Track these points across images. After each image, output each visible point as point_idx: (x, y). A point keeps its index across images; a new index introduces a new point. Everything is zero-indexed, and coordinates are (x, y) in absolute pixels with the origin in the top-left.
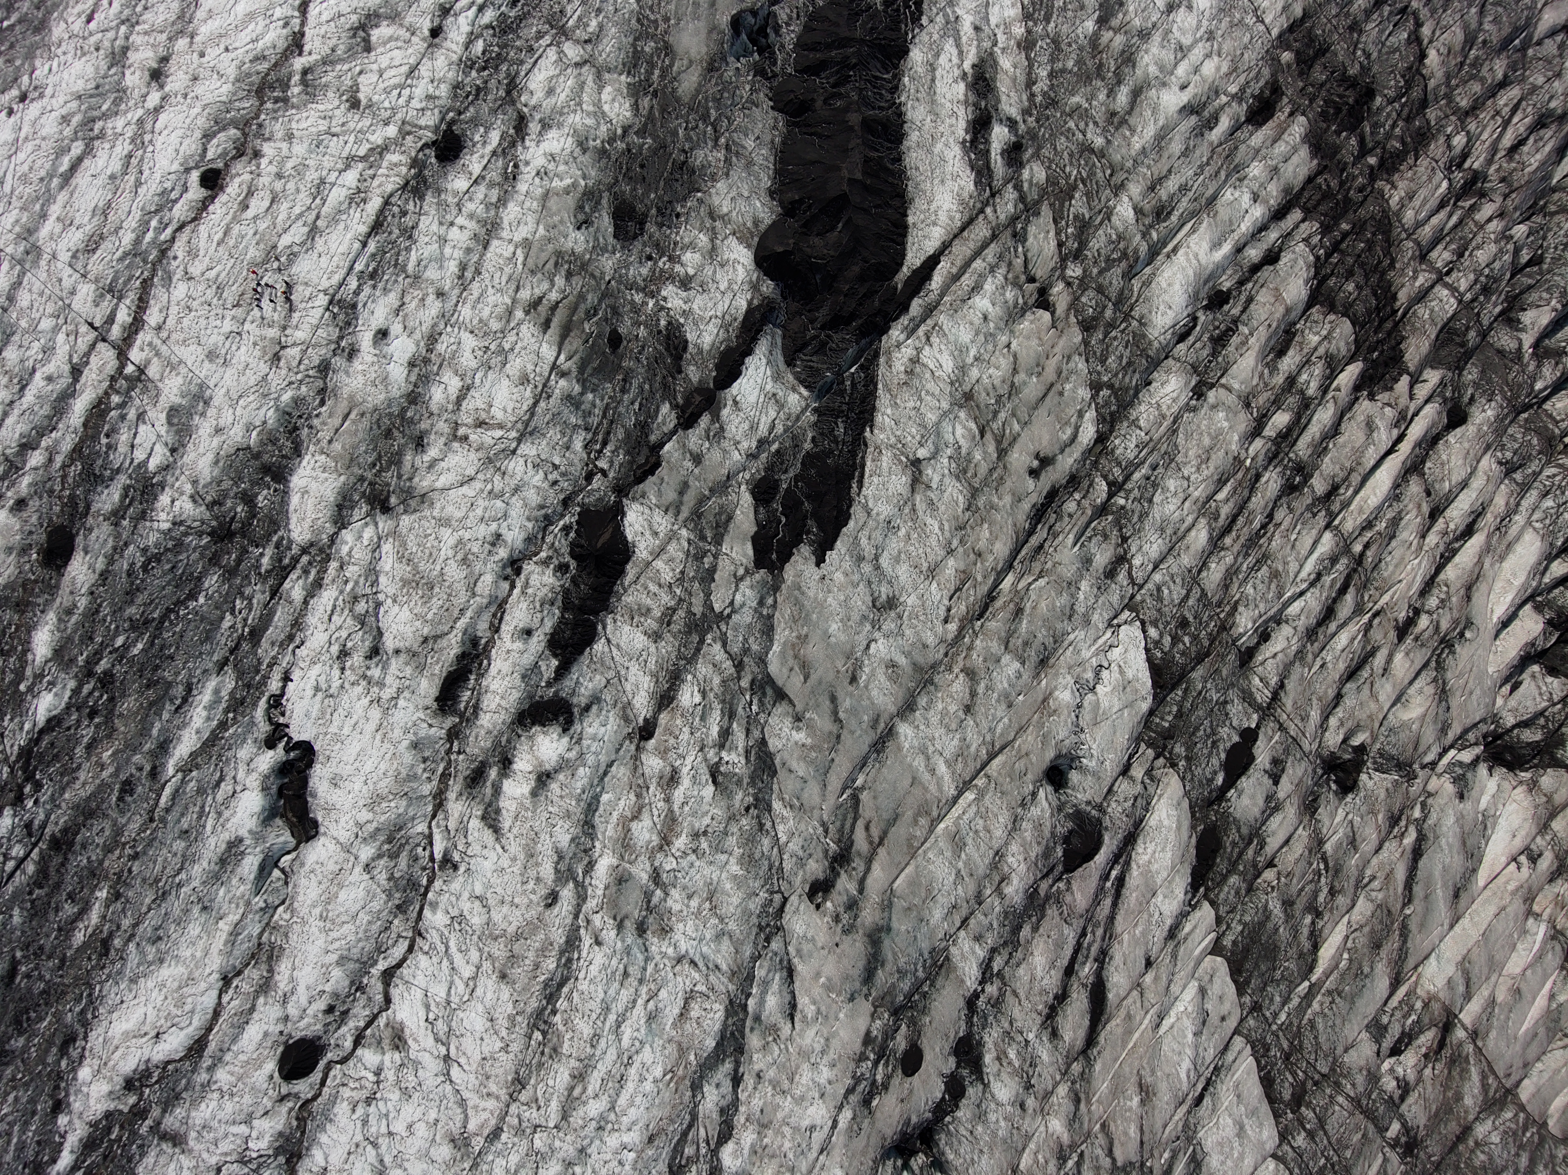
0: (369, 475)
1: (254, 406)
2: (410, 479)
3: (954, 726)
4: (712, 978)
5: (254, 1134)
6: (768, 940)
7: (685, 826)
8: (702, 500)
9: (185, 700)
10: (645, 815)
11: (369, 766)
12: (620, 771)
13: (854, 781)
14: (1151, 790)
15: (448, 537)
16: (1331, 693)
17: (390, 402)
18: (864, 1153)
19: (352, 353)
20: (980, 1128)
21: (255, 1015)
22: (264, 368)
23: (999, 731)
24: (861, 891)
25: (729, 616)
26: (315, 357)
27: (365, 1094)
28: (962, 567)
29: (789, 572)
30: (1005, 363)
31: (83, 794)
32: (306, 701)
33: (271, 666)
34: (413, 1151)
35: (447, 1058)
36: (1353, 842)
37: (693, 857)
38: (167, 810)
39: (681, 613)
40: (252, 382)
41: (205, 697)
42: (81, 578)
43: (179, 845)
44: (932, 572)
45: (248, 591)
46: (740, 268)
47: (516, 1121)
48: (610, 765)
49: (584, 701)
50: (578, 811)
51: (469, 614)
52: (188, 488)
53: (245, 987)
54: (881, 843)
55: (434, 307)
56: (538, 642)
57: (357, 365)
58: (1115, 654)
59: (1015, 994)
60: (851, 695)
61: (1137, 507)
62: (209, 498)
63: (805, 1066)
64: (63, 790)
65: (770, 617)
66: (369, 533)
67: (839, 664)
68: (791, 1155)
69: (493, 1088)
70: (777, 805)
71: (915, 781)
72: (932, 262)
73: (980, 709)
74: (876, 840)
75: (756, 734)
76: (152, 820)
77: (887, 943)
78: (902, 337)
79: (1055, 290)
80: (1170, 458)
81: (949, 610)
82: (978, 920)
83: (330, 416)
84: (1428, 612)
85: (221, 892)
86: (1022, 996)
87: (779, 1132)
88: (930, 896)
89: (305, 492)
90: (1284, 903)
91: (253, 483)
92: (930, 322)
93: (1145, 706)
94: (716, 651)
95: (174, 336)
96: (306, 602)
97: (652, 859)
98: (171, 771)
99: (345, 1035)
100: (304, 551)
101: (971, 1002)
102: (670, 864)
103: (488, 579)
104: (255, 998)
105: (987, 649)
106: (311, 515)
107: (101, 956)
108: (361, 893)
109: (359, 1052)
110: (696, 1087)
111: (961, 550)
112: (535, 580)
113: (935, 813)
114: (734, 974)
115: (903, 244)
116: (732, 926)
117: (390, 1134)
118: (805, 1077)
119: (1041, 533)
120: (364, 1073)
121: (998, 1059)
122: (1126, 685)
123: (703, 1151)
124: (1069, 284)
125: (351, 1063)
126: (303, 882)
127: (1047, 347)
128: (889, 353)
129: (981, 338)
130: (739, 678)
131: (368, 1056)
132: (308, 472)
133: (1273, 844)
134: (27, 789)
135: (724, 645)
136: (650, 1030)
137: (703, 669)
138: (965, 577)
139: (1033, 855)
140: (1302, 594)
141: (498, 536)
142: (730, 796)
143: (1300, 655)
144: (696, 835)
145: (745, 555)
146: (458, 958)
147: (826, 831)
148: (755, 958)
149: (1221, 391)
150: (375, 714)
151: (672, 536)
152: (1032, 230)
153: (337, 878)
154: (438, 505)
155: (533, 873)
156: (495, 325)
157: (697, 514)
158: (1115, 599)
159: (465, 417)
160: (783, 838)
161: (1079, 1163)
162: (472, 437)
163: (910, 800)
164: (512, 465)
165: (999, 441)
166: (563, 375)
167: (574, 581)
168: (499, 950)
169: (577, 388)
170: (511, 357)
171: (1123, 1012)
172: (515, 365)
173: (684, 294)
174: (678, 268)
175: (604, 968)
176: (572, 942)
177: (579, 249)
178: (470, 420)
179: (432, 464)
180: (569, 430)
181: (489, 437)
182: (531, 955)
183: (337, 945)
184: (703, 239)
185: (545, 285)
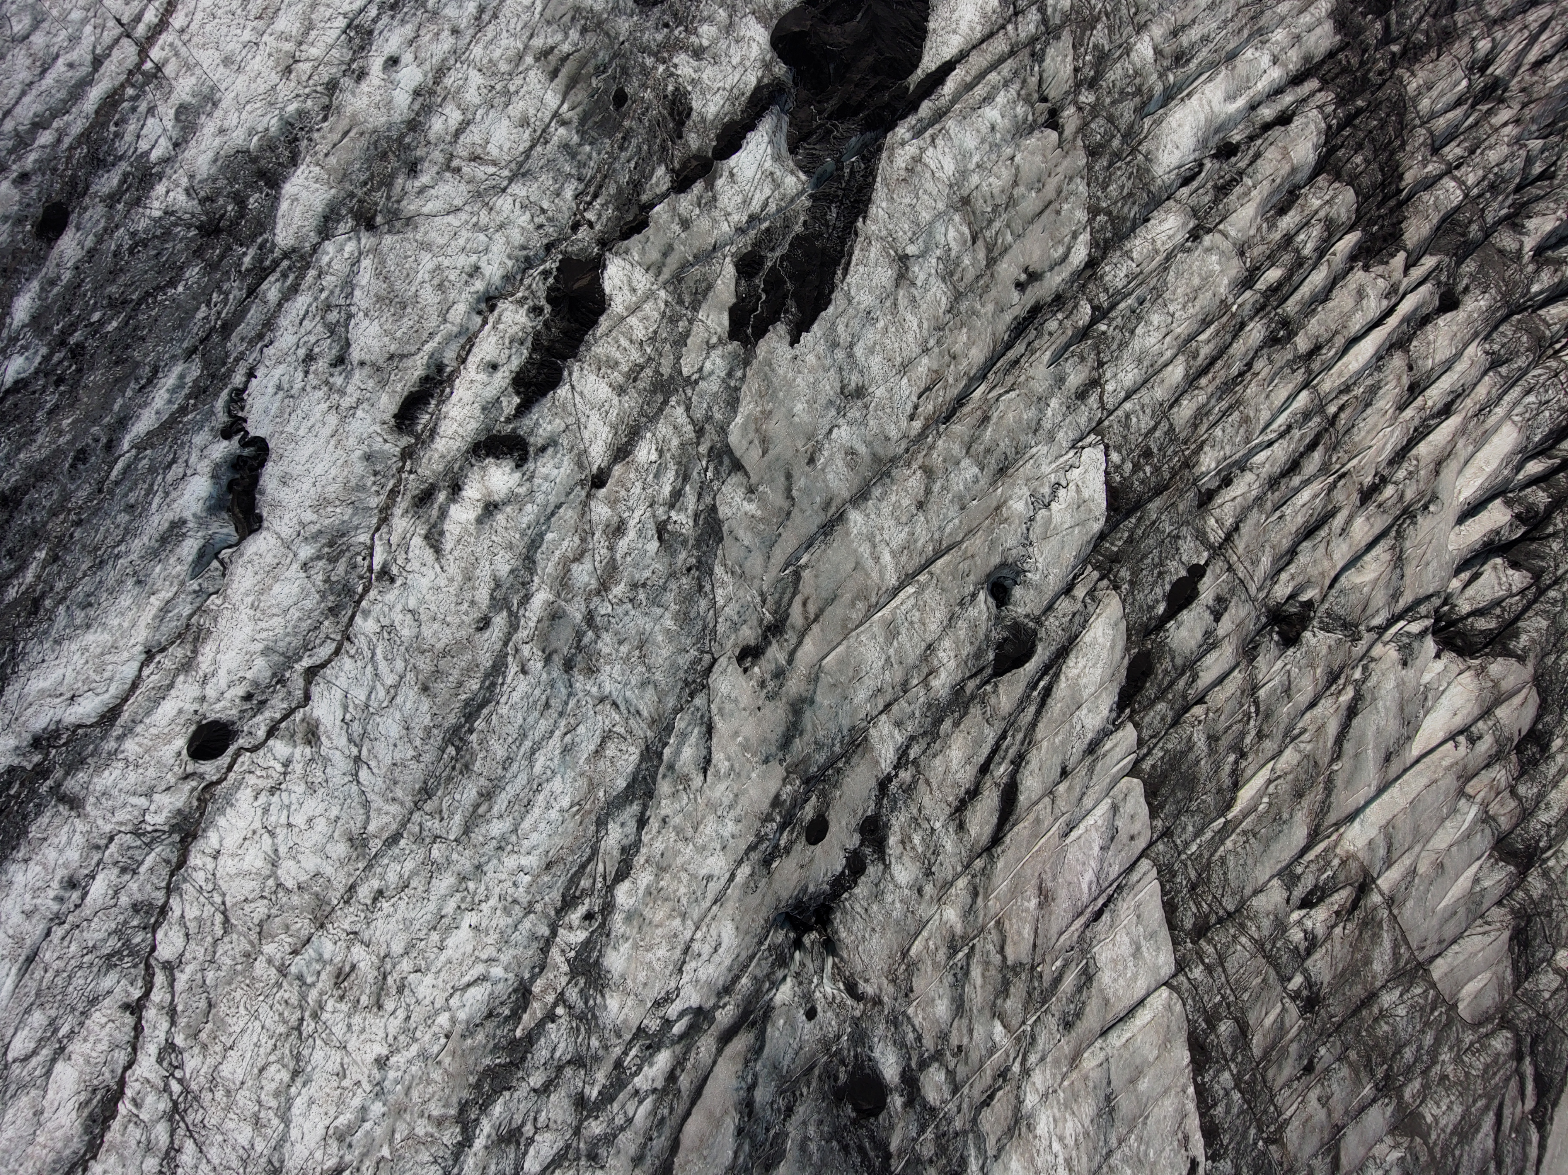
0: (359, 192)
1: (259, 112)
2: (399, 202)
3: (904, 519)
4: (632, 722)
5: (153, 808)
6: (692, 695)
7: (625, 576)
8: (685, 266)
9: (150, 381)
10: (587, 559)
11: (319, 469)
12: (568, 514)
13: (798, 559)
14: (1091, 609)
15: (428, 262)
16: (1286, 544)
17: (390, 126)
18: (757, 910)
19: (361, 75)
20: (875, 907)
21: (173, 692)
22: (274, 78)
23: (948, 530)
24: (790, 661)
25: (696, 382)
26: (326, 74)
27: (270, 783)
28: (935, 367)
29: (762, 348)
30: (1006, 174)
31: (37, 456)
32: (266, 398)
33: (237, 360)
34: (309, 844)
35: (357, 759)
36: (1287, 691)
37: (629, 606)
38: (117, 483)
39: (649, 372)
40: (261, 90)
41: (171, 380)
42: (69, 253)
43: (123, 518)
44: (905, 368)
45: (226, 286)
46: (754, 46)
47: (417, 829)
48: (558, 506)
49: (540, 442)
50: (521, 545)
51: (438, 339)
52: (185, 181)
53: (167, 664)
54: (816, 619)
55: (447, 42)
56: (502, 378)
57: (364, 87)
58: (1075, 474)
59: (928, 783)
60: (807, 476)
61: (1118, 335)
62: (202, 194)
63: (711, 818)
64: (19, 450)
65: (737, 389)
66: (350, 247)
67: (799, 444)
68: (684, 901)
69: (399, 793)
70: (718, 570)
71: (858, 566)
72: (948, 68)
73: (933, 507)
74: (812, 616)
75: (708, 499)
76: (100, 491)
77: (808, 715)
78: (908, 136)
79: (1066, 113)
80: (1158, 293)
81: (916, 407)
82: (901, 708)
83: (331, 131)
84: (1396, 483)
85: (158, 569)
86: (935, 785)
87: (675, 877)
88: (857, 677)
89: (295, 199)
90: (1209, 737)
91: (247, 185)
92: (937, 126)
93: (1096, 527)
94: (679, 413)
96: (280, 305)
97: (588, 601)
98: (126, 446)
99: (260, 724)
100: (286, 255)
101: (883, 785)
102: (604, 609)
103: (461, 308)
104: (175, 676)
105: (949, 450)
106: (297, 222)
107: (30, 614)
108: (295, 589)
109: (271, 742)
110: (601, 823)
111: (936, 350)
112: (508, 317)
113: (873, 600)
114: (653, 721)
115: (921, 47)
116: (658, 676)
117: (289, 825)
118: (710, 828)
119: (1019, 348)
120: (272, 763)
121: (902, 842)
122: (1080, 504)
123: (599, 886)
124: (1080, 109)
125: (261, 752)
126: (240, 570)
127: (1050, 165)
128: (892, 149)
129: (986, 146)
130: (698, 444)
131: (279, 747)
132: (301, 181)
133: (1206, 678)
135: (688, 409)
136: (563, 762)
137: (663, 429)
138: (936, 379)
139: (964, 653)
140: (1270, 444)
141: (477, 268)
142: (673, 554)
143: (1259, 500)
144: (634, 586)
145: (720, 324)
146: (383, 666)
147: (764, 601)
148: (676, 711)
149: (1218, 236)
150: (333, 420)
151: (650, 295)
152: (1051, 52)
153: (274, 571)
154: (422, 230)
155: (468, 596)
156: (504, 67)
157: (678, 278)
158: (1083, 420)
159: (461, 151)
160: (720, 602)
161: (969, 956)
162: (465, 170)
163: (850, 583)
164: (500, 202)
165: (989, 250)
166: (564, 123)
167: (546, 324)
168: (425, 664)
169: (576, 139)
170: (515, 99)
171: (1032, 817)
172: (517, 108)
173: (695, 64)
174: (693, 39)
175: (527, 695)
176: (498, 667)
177: (598, 7)
178: (465, 154)
179: (422, 191)
180: (562, 177)
181: (482, 171)
182: (456, 673)
183: (264, 635)
184: (722, 14)
185: (559, 36)
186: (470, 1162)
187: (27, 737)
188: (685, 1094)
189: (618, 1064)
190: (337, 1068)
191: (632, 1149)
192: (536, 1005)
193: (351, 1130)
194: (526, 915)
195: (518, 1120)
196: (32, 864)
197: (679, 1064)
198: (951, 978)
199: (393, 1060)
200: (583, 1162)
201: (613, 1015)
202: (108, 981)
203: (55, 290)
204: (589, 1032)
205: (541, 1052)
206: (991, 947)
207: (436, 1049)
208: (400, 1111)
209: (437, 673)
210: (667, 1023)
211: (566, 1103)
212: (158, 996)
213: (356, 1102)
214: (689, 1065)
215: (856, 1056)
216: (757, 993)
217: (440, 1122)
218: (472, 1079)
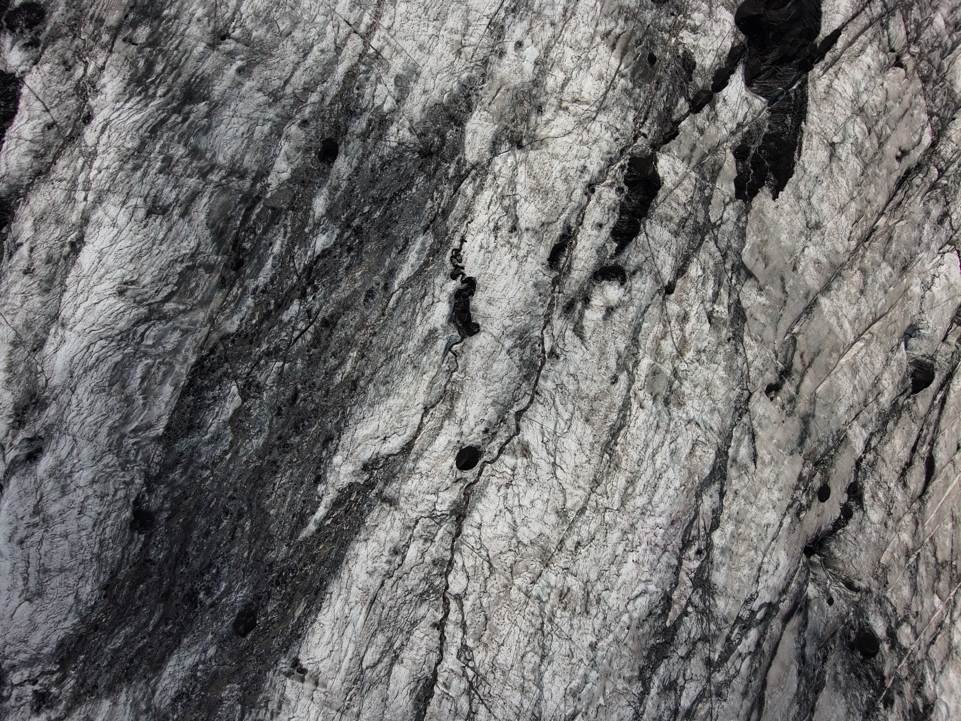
0: (511, 126)
1: (446, 79)
2: (534, 130)
3: (853, 301)
4: (708, 434)
5: (440, 501)
6: (740, 416)
7: (693, 345)
8: (704, 156)
9: (404, 247)
10: (669, 337)
11: (510, 294)
12: (654, 311)
13: (793, 329)
15: (557, 166)
17: (523, 84)
18: (797, 543)
19: (502, 54)
20: (860, 537)
21: (443, 431)
22: (452, 57)
23: (879, 306)
24: (797, 392)
25: (719, 226)
26: (481, 53)
27: (505, 481)
28: (859, 208)
29: (756, 203)
30: (881, 93)
31: (343, 295)
32: (475, 254)
33: (454, 232)
34: (534, 516)
35: (554, 464)
37: (697, 364)
38: (394, 309)
39: (691, 221)
40: (445, 65)
41: (417, 246)
42: (343, 170)
43: (400, 330)
44: (842, 209)
45: (441, 188)
46: (727, 24)
47: (594, 504)
48: (648, 307)
49: (632, 269)
50: (629, 331)
51: (568, 211)
52: (407, 124)
53: (437, 414)
54: (810, 366)
55: (549, 31)
56: (605, 232)
57: (505, 61)
58: (943, 269)
59: (883, 460)
60: (794, 278)
61: (953, 186)
62: (419, 131)
63: (764, 489)
64: (331, 292)
65: (744, 228)
66: (510, 160)
67: (787, 259)
68: (755, 540)
69: (581, 483)
70: (747, 339)
71: (831, 331)
72: (837, 33)
73: (869, 293)
74: (807, 364)
75: (735, 296)
76: (384, 315)
77: (812, 424)
78: (821, 73)
81: (851, 233)
82: (864, 416)
83: (490, 89)
85: (425, 359)
86: (888, 461)
87: (748, 526)
88: (838, 399)
89: (475, 131)
91: (444, 125)
92: (837, 67)
94: (711, 245)
95: (398, 34)
96: (474, 197)
97: (673, 362)
98: (396, 287)
99: (494, 447)
100: (473, 167)
101: (858, 463)
102: (683, 367)
103: (579, 192)
104: (443, 421)
105: (873, 258)
106: (478, 146)
107: (351, 390)
108: (505, 366)
109: (502, 457)
110: (698, 496)
111: (858, 198)
112: (605, 195)
113: (841, 351)
114: (721, 433)
115: (819, 22)
116: (720, 406)
117: (520, 506)
118: (764, 495)
119: (901, 195)
120: (505, 469)
121: (873, 497)
122: (948, 287)
123: (702, 533)
124: (912, 56)
125: (497, 463)
126: (471, 357)
127: (903, 88)
128: (813, 81)
129: (867, 78)
130: (724, 263)
131: (508, 460)
132: (477, 121)
134: (309, 290)
135: (716, 242)
136: (672, 460)
137: (703, 256)
138: (861, 214)
139: (896, 381)
141: (585, 167)
142: (719, 331)
144: (699, 352)
145: (730, 190)
146: (561, 408)
147: (777, 357)
148: (733, 426)
150: (515, 264)
151: (686, 175)
153: (492, 356)
154: (551, 146)
155: (604, 364)
156: (585, 44)
157: (700, 165)
158: (943, 237)
159: (566, 97)
160: (750, 358)
161: (917, 560)
162: (571, 108)
163: (827, 342)
164: (593, 126)
165: (879, 138)
166: (623, 76)
167: (627, 198)
168: (585, 405)
169: (631, 85)
170: (593, 63)
171: (943, 475)
172: (596, 68)
173: (694, 36)
174: (689, 21)
175: (646, 421)
176: (626, 405)
177: (632, 5)
178: (569, 99)
179: (547, 122)
180: (625, 109)
181: (580, 109)
182: (603, 410)
183: (491, 394)
184: (705, 6)
185: (613, 24)
186: (650, 703)
187: (360, 465)
188: (767, 654)
189: (728, 639)
190: (568, 652)
191: (741, 688)
192: (676, 606)
193: (579, 689)
194: (663, 553)
195: (674, 676)
196: (370, 542)
197: (762, 636)
198: (909, 574)
199: (600, 644)
200: (714, 698)
201: (721, 610)
202: (422, 611)
203: (339, 194)
204: (708, 621)
205: (682, 635)
206: (929, 553)
207: (623, 636)
208: (607, 675)
209: (592, 410)
210: (753, 613)
211: (701, 664)
212: (453, 616)
213: (581, 672)
214: (767, 637)
215: (859, 624)
216: (801, 591)
217: (629, 681)
218: (645, 653)
